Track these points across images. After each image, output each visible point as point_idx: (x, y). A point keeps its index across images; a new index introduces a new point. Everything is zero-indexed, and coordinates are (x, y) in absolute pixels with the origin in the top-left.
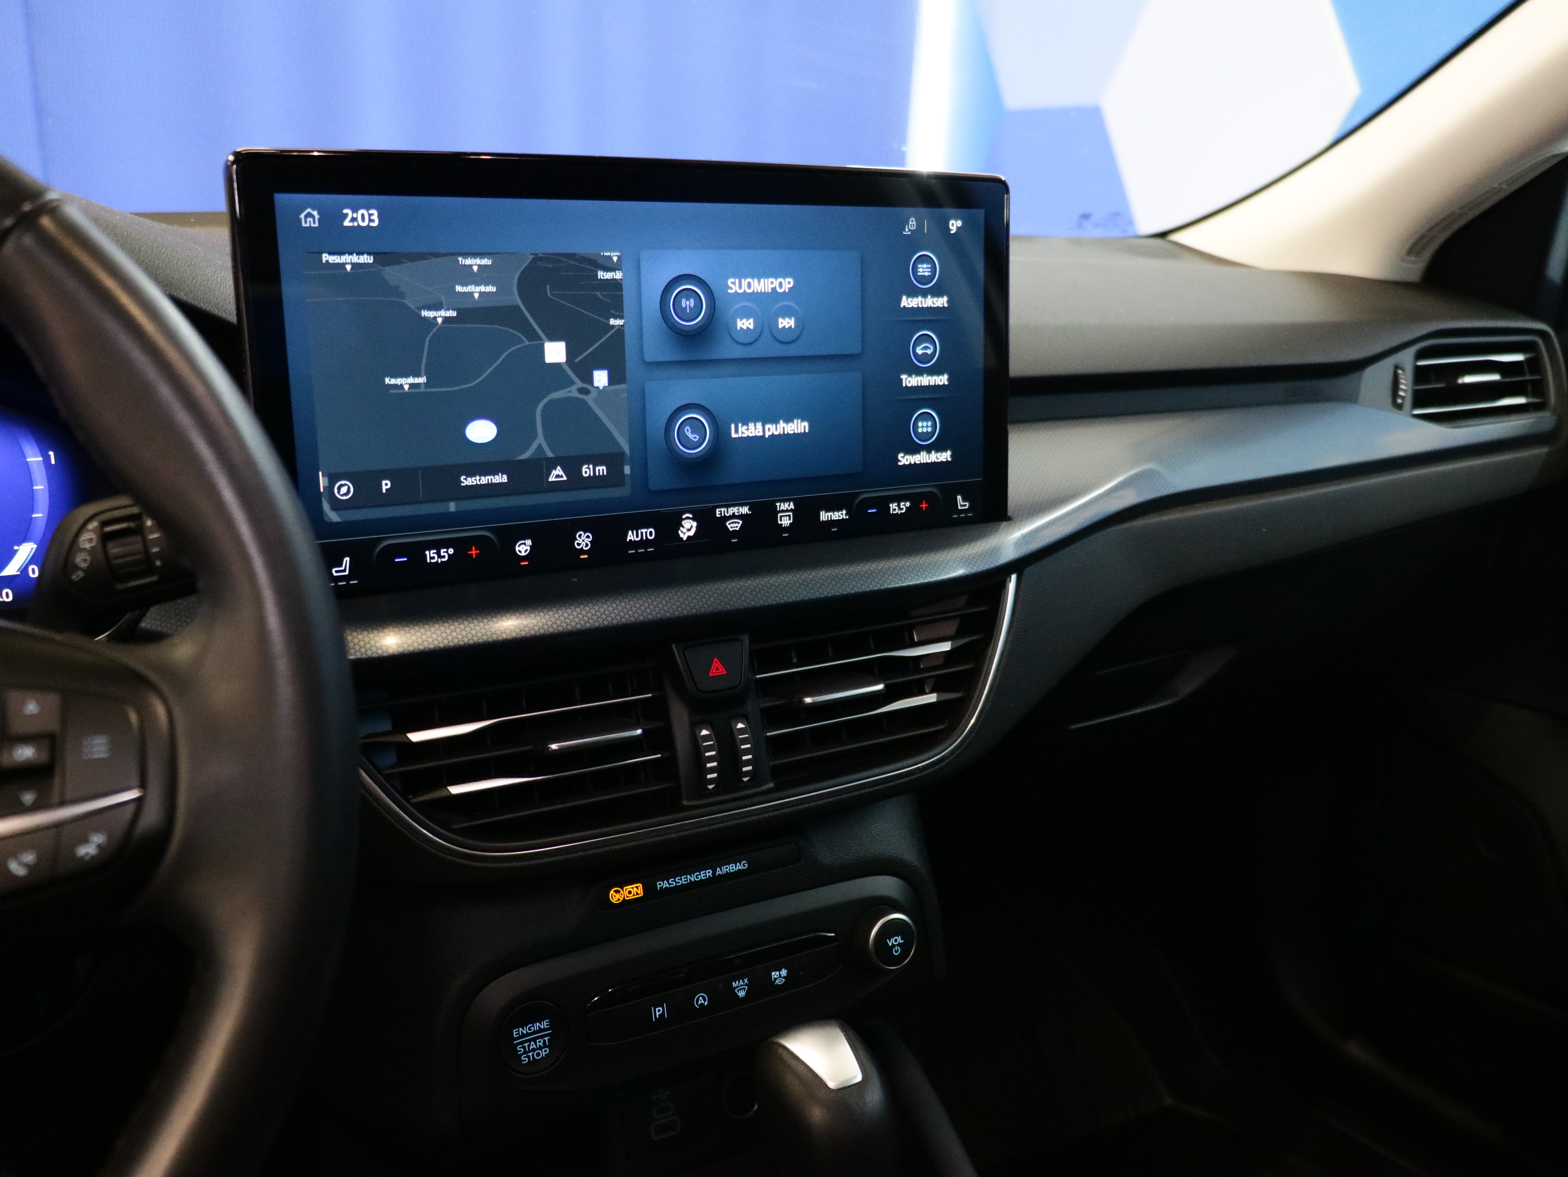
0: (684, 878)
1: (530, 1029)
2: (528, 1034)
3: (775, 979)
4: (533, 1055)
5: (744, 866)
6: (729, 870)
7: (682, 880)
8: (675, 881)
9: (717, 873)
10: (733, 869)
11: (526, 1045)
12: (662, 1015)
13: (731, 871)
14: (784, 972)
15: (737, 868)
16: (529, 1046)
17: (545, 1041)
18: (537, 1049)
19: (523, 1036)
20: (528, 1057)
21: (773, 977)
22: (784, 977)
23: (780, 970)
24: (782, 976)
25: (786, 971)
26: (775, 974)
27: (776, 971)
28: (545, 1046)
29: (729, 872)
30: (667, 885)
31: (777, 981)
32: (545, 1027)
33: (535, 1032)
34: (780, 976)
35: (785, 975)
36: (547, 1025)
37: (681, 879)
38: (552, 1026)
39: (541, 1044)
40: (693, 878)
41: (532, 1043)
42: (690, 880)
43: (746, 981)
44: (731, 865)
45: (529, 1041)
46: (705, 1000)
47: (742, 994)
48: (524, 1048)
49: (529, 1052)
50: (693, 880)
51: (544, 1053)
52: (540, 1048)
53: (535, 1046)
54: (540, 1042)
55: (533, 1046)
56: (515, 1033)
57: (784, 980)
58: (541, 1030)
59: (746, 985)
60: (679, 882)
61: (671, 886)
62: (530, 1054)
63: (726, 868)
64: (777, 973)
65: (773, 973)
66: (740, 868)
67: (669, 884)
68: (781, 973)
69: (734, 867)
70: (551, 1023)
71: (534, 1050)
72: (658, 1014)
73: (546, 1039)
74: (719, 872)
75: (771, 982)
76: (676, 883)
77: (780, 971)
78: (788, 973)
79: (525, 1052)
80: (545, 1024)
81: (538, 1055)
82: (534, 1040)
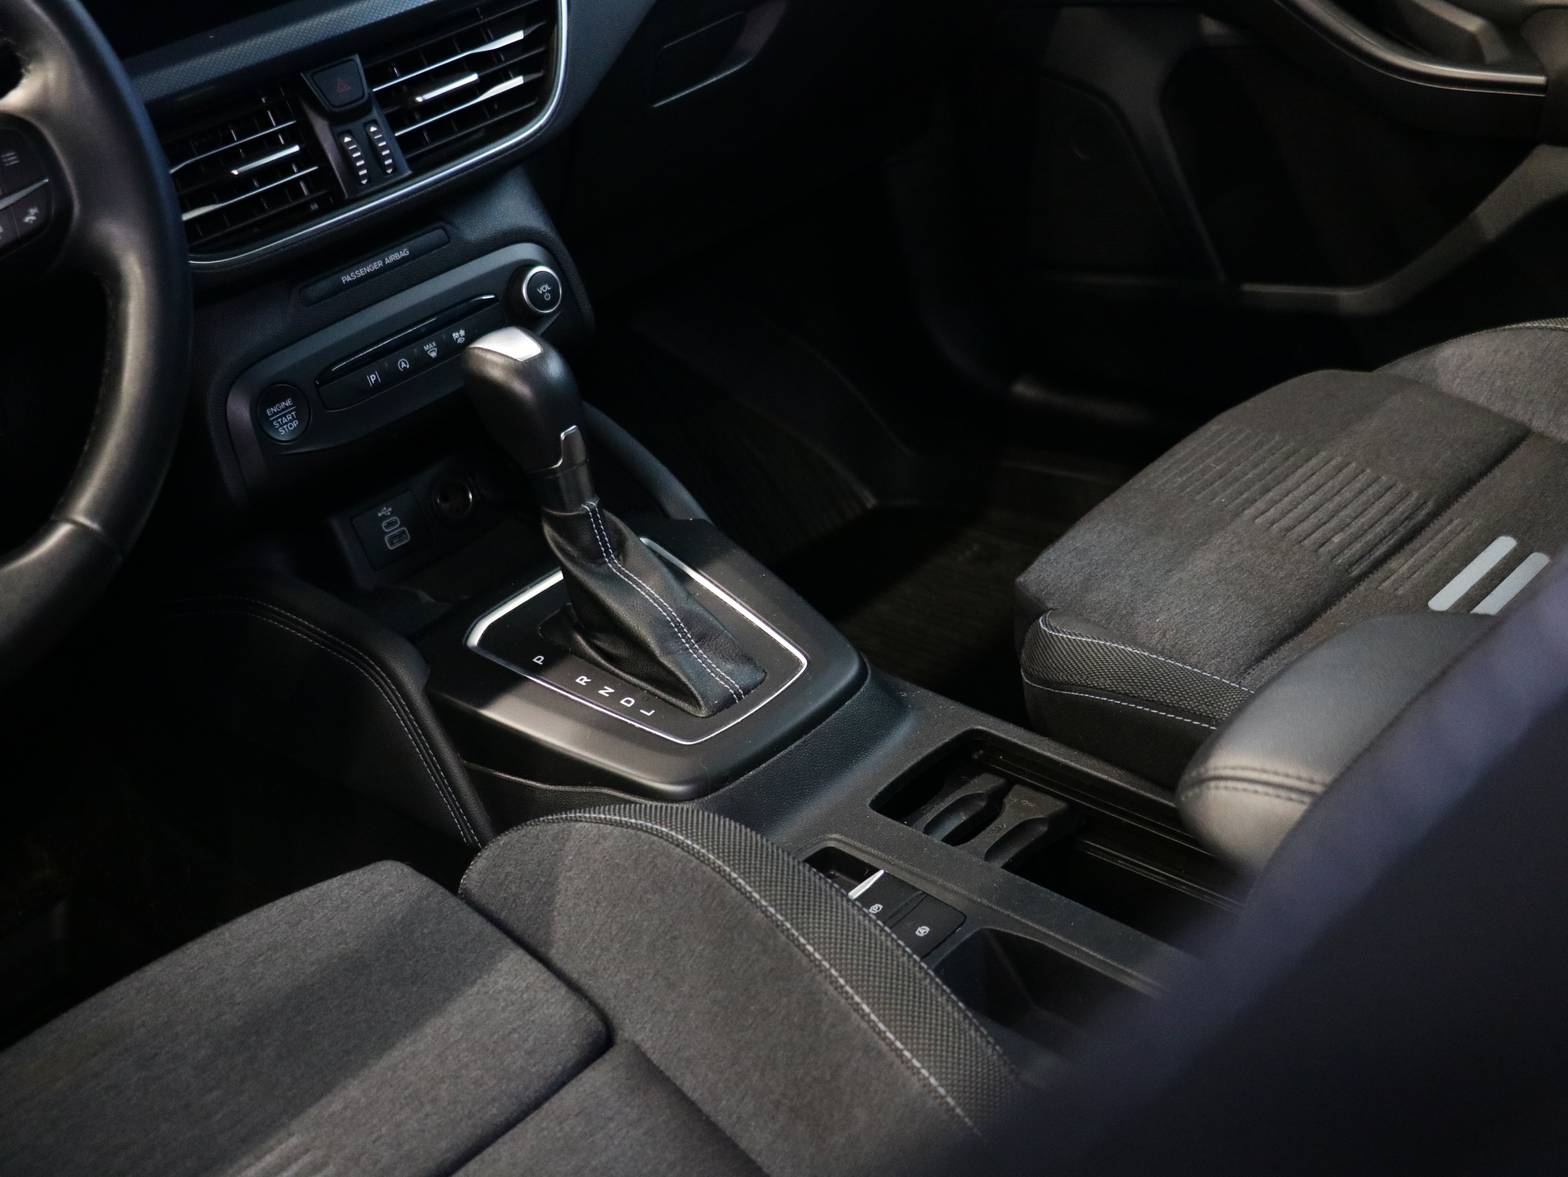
0: (361, 270)
1: (278, 408)
2: (278, 412)
3: (457, 339)
5: (405, 253)
7: (361, 272)
8: (354, 274)
9: (386, 262)
11: (280, 420)
12: (376, 380)
13: (397, 258)
14: (462, 333)
15: (401, 255)
16: (282, 421)
17: (292, 415)
18: (289, 422)
19: (275, 414)
20: (284, 429)
21: (454, 338)
22: (463, 337)
23: (458, 330)
24: (462, 335)
26: (455, 335)
27: (455, 332)
28: (294, 419)
29: (395, 259)
30: (350, 278)
31: (459, 341)
33: (283, 410)
34: (460, 335)
35: (464, 335)
36: (290, 403)
37: (359, 271)
38: (295, 403)
39: (291, 418)
40: (368, 269)
41: (284, 418)
42: (367, 271)
43: (434, 344)
44: (395, 254)
45: (281, 417)
46: (406, 364)
47: (433, 355)
48: (279, 422)
49: (283, 425)
50: (369, 271)
51: (295, 424)
52: (291, 421)
55: (285, 421)
56: (268, 413)
57: (464, 339)
58: (287, 408)
59: (435, 347)
60: (358, 274)
61: (353, 278)
62: (285, 427)
63: (392, 257)
64: (457, 334)
65: (454, 335)
66: (403, 255)
69: (398, 255)
70: (293, 400)
71: (286, 423)
72: (373, 380)
73: (293, 413)
74: (387, 260)
75: (455, 342)
77: (459, 332)
78: (465, 333)
79: (281, 426)
80: (288, 402)
81: (291, 426)
82: (285, 415)
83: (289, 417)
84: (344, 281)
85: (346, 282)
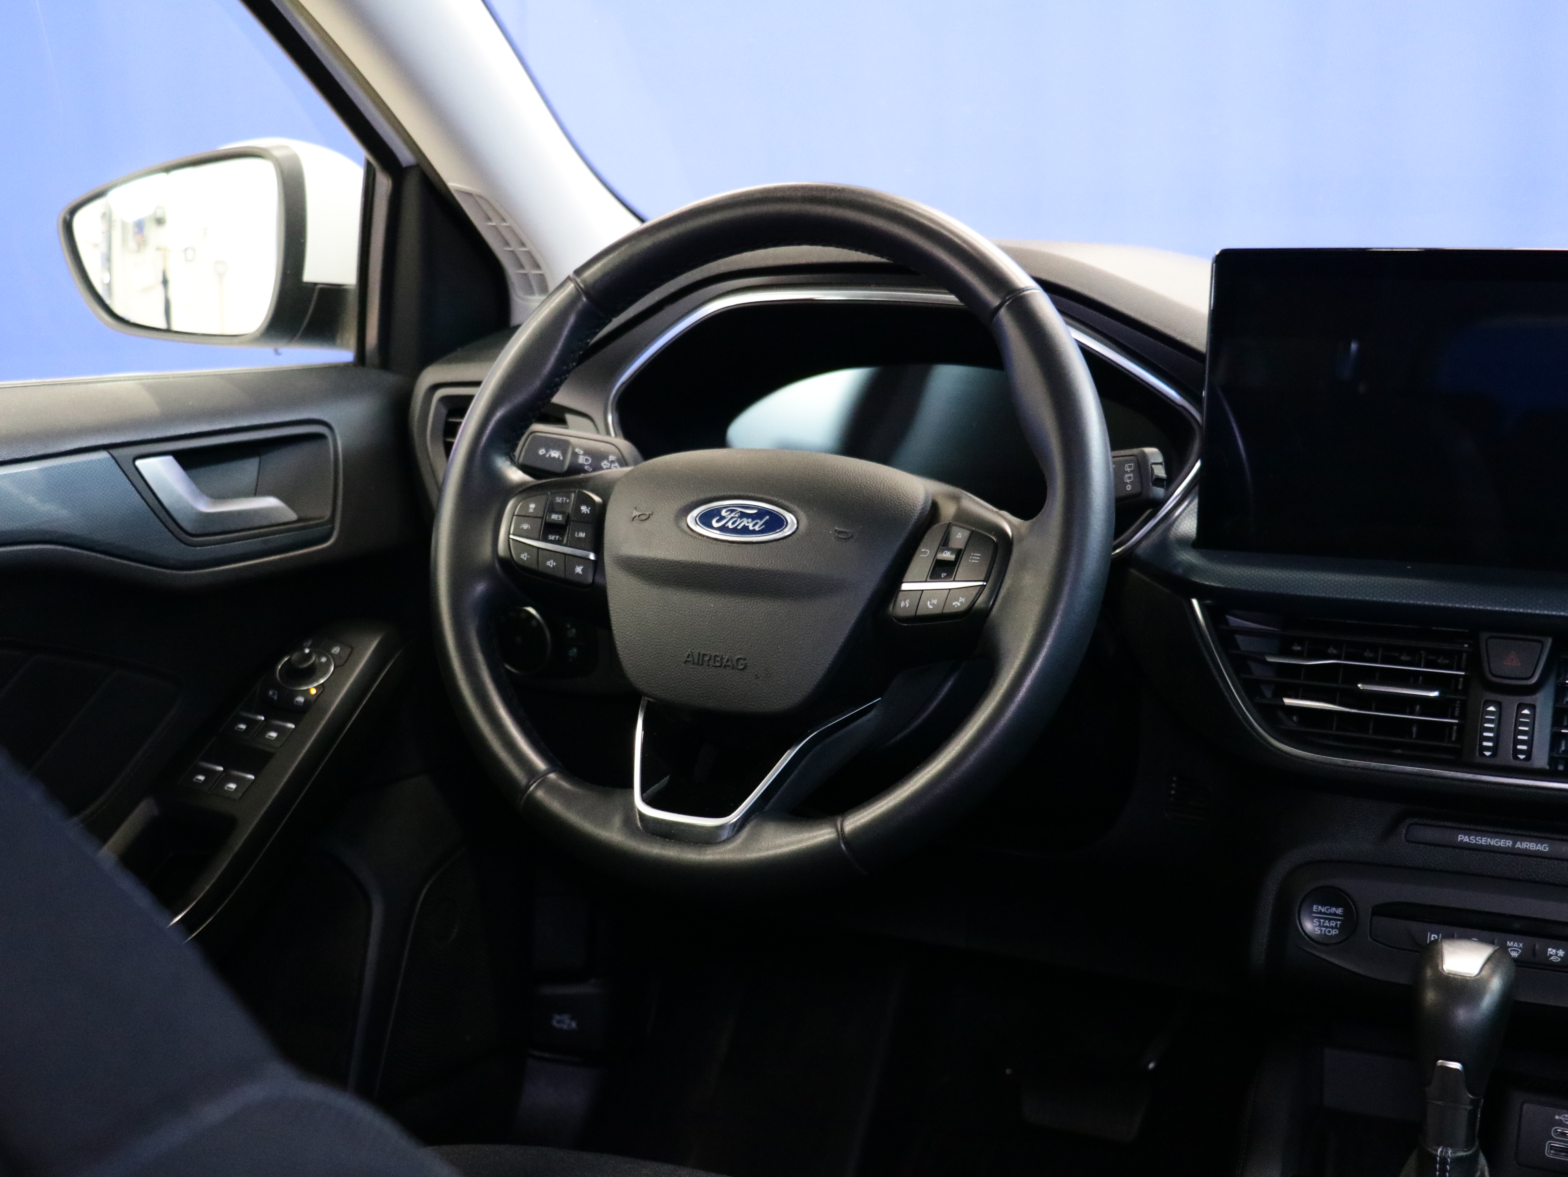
0: (1484, 840)
1: (1327, 910)
2: (1325, 913)
3: (1551, 955)
4: (1325, 931)
5: (1544, 849)
6: (1529, 847)
7: (1484, 841)
8: (1475, 839)
9: (1517, 846)
10: (1533, 848)
11: (1322, 921)
13: (1531, 849)
14: (1561, 953)
15: (1537, 848)
16: (1324, 923)
17: (1337, 924)
18: (1329, 927)
19: (1321, 913)
20: (1321, 930)
21: (1549, 953)
22: (1560, 957)
23: (1558, 949)
24: (1559, 955)
25: (1563, 953)
26: (1551, 951)
27: (1553, 948)
28: (1336, 927)
29: (1528, 848)
30: (1468, 840)
31: (1552, 958)
32: (1340, 913)
33: (1330, 914)
34: (1556, 955)
35: (1562, 955)
36: (1341, 912)
37: (1481, 839)
38: (1345, 915)
39: (1334, 925)
40: (1493, 842)
41: (1327, 921)
42: (1490, 844)
43: (1523, 946)
44: (1532, 844)
45: (1325, 919)
47: (1516, 955)
48: (1319, 922)
50: (1492, 844)
51: (1334, 932)
52: (1332, 928)
53: (1328, 925)
54: (1333, 923)
55: (1326, 923)
56: (1314, 908)
57: (1560, 960)
58: (1335, 914)
59: (1523, 949)
60: (1479, 842)
61: (1471, 842)
62: (1324, 929)
63: (1527, 845)
64: (1554, 951)
65: (1550, 949)
66: (1540, 849)
67: (1470, 840)
68: (1558, 952)
69: (1534, 846)
70: (1344, 912)
71: (1327, 927)
73: (1339, 923)
74: (1518, 845)
75: (1547, 956)
76: (1476, 841)
77: (1556, 950)
78: (1565, 955)
79: (1320, 926)
80: (1339, 911)
81: (1329, 932)
82: (1330, 920)
83: (1333, 924)
84: (1459, 839)
85: (1462, 841)
